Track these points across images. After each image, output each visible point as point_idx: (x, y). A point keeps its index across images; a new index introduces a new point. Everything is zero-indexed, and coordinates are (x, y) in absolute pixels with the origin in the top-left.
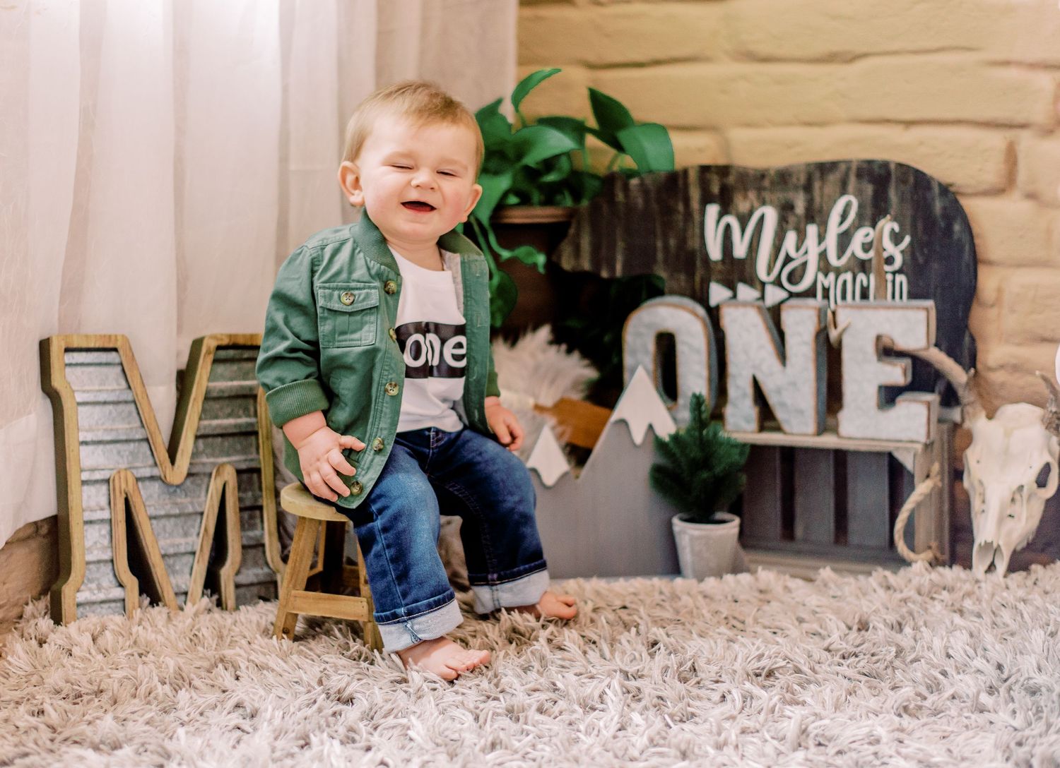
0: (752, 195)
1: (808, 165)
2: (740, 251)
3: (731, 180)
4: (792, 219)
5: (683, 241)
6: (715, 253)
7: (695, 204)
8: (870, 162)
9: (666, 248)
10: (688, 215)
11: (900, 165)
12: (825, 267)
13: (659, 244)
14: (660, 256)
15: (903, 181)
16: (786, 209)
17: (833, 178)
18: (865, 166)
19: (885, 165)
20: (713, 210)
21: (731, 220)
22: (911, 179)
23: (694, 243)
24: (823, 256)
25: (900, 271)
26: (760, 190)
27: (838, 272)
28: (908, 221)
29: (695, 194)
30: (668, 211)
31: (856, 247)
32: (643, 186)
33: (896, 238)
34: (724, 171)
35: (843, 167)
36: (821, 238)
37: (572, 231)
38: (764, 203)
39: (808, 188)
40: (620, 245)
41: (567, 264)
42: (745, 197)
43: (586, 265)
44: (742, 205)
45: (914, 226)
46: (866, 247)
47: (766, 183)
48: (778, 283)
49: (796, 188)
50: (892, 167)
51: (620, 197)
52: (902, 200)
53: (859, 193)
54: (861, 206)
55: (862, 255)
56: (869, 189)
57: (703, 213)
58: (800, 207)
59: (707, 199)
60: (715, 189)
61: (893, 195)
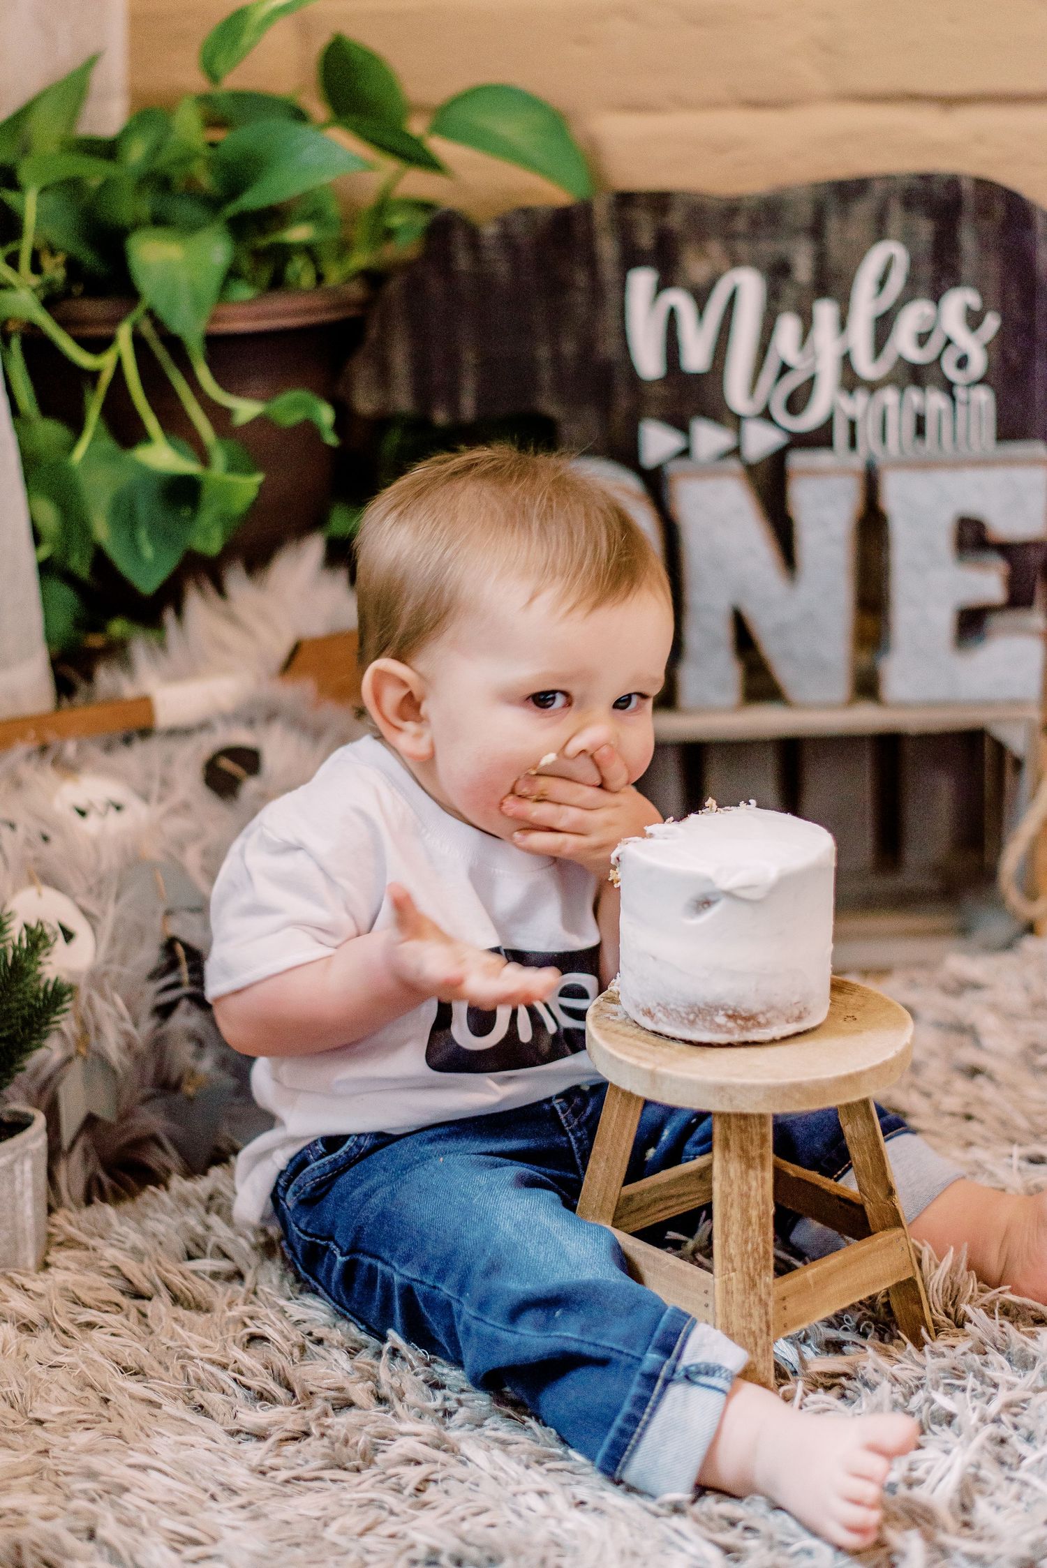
0: (715, 248)
1: (816, 186)
2: (696, 358)
3: (675, 220)
4: (789, 293)
5: (588, 346)
6: (649, 363)
7: (609, 271)
8: (926, 178)
9: (557, 358)
10: (596, 292)
11: (981, 183)
12: (850, 381)
13: (543, 352)
14: (546, 376)
15: (984, 211)
16: (778, 272)
17: (863, 209)
18: (919, 185)
19: (953, 182)
20: (642, 281)
21: (678, 299)
22: (999, 209)
23: (608, 348)
24: (846, 360)
25: (982, 381)
26: (729, 237)
27: (873, 387)
28: (993, 287)
29: (608, 248)
30: (558, 287)
31: (904, 343)
32: (506, 238)
33: (973, 320)
34: (660, 201)
35: (878, 188)
36: (843, 324)
37: (373, 333)
38: (736, 262)
39: (816, 231)
40: (469, 357)
41: (365, 402)
42: (703, 254)
43: (403, 401)
44: (697, 269)
45: (1003, 294)
46: (923, 339)
47: (741, 224)
48: (766, 415)
49: (796, 232)
50: (967, 186)
51: (463, 261)
52: (984, 246)
53: (907, 239)
54: (914, 264)
55: (915, 355)
56: (925, 229)
57: (623, 285)
58: (803, 269)
59: (631, 259)
60: (645, 239)
61: (968, 239)
